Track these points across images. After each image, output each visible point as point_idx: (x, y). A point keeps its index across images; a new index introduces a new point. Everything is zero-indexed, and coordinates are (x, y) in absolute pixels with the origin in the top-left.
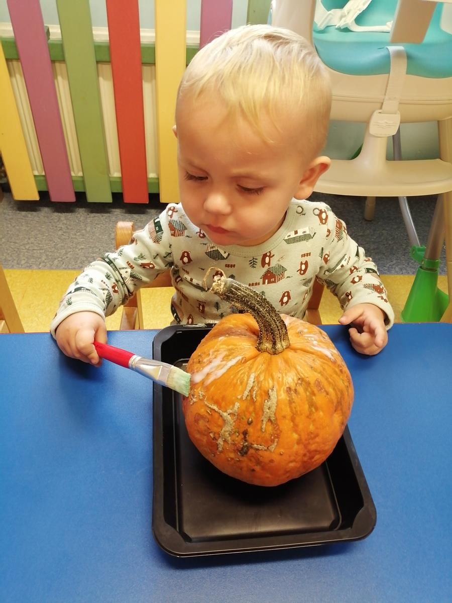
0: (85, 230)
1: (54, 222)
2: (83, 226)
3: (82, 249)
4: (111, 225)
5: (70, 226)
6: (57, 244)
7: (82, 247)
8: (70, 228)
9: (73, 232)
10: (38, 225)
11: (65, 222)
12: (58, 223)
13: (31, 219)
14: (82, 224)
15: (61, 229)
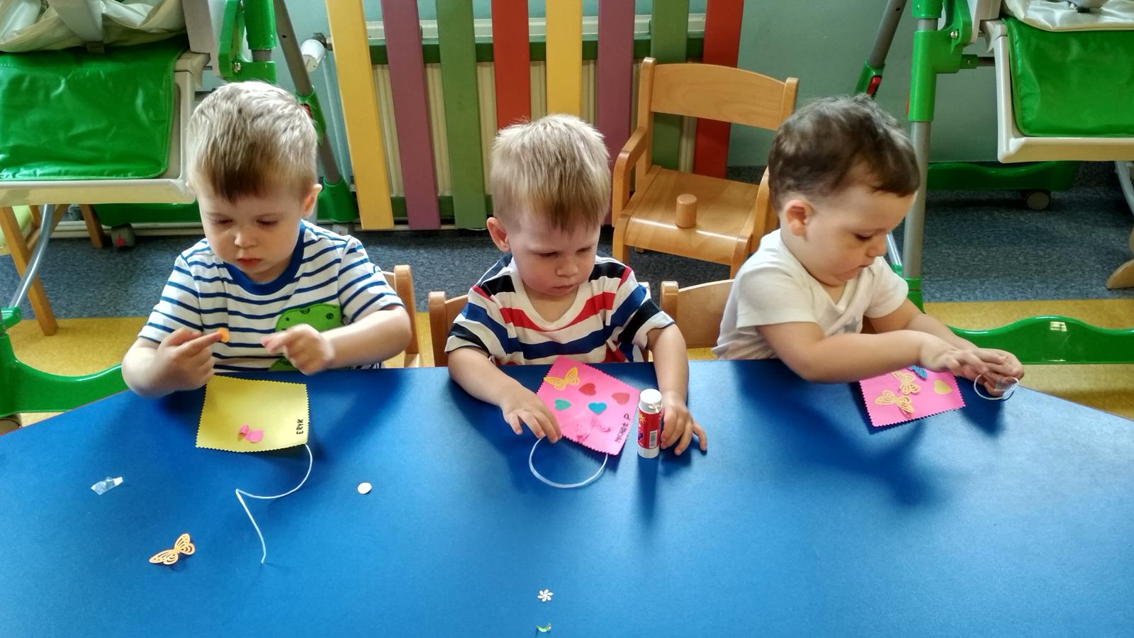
0: (453, 264)
1: (412, 256)
2: (450, 260)
3: (452, 287)
4: (485, 257)
5: (433, 260)
6: (421, 283)
7: (453, 284)
8: (434, 262)
9: (438, 268)
10: (392, 261)
11: (426, 255)
12: (418, 257)
13: (382, 253)
14: (447, 257)
15: (421, 265)
